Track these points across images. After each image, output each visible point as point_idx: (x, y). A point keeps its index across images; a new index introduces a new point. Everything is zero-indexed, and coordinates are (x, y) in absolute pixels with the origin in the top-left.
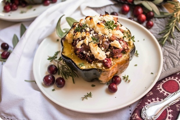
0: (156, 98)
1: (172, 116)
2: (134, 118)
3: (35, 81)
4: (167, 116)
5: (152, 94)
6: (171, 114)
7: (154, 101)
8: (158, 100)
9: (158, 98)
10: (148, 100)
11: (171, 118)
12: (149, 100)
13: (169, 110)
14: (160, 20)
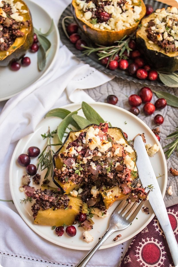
0: (150, 238)
1: (165, 259)
2: (126, 262)
3: (12, 201)
4: (159, 258)
5: (147, 231)
6: (164, 257)
7: (148, 241)
8: (152, 240)
9: (152, 238)
10: (142, 239)
11: (164, 260)
12: (144, 239)
13: (163, 252)
14: (174, 110)
